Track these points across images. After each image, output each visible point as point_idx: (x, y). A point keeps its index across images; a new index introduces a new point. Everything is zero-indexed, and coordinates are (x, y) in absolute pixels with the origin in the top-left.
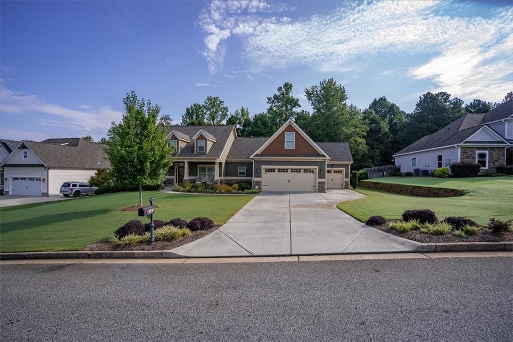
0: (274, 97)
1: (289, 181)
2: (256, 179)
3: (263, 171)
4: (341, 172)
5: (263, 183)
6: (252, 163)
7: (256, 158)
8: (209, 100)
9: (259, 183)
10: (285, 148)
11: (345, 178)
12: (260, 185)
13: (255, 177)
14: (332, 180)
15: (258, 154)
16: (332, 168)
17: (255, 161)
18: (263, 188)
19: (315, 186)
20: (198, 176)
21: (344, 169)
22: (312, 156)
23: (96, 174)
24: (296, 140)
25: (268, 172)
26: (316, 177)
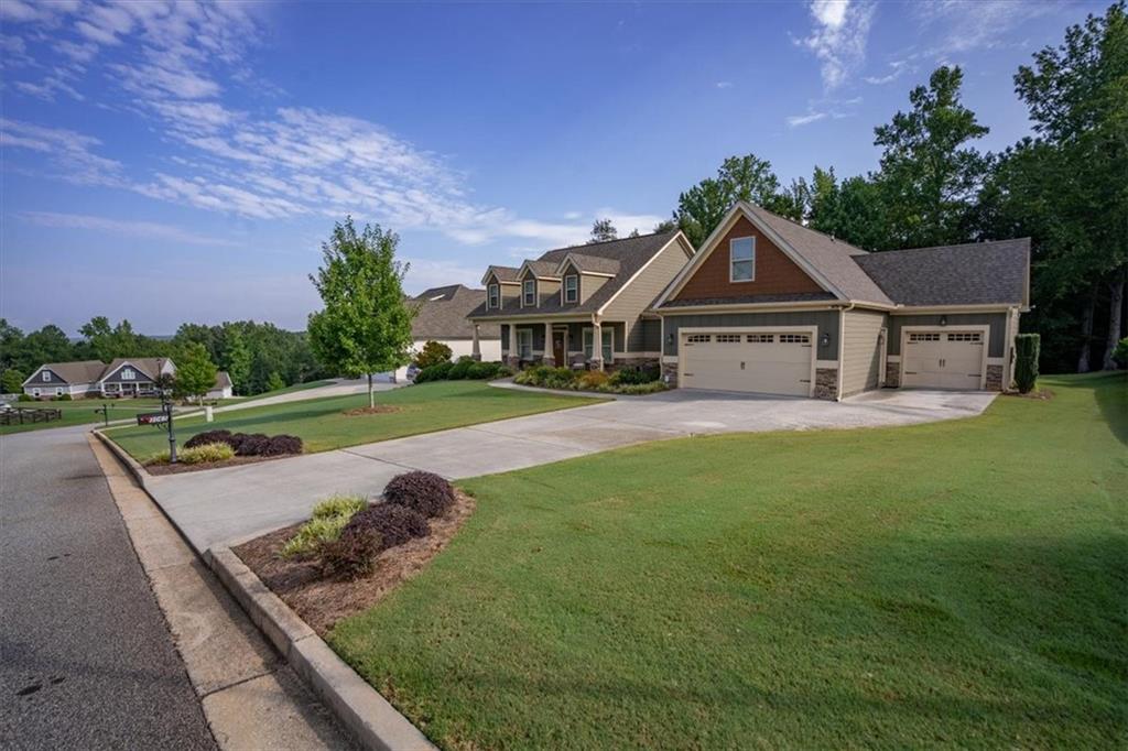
0: (896, 122)
1: (743, 364)
2: (667, 360)
3: (682, 341)
4: (976, 337)
5: (681, 371)
6: (660, 321)
7: (667, 309)
8: (728, 168)
9: (673, 368)
10: (731, 281)
11: (990, 355)
12: (676, 374)
13: (665, 354)
14: (942, 363)
15: (671, 299)
16: (940, 324)
17: (665, 317)
18: (682, 382)
19: (809, 381)
20: (583, 353)
21: (986, 328)
22: (802, 296)
23: (425, 348)
24: (757, 256)
25: (695, 343)
26: (810, 354)
